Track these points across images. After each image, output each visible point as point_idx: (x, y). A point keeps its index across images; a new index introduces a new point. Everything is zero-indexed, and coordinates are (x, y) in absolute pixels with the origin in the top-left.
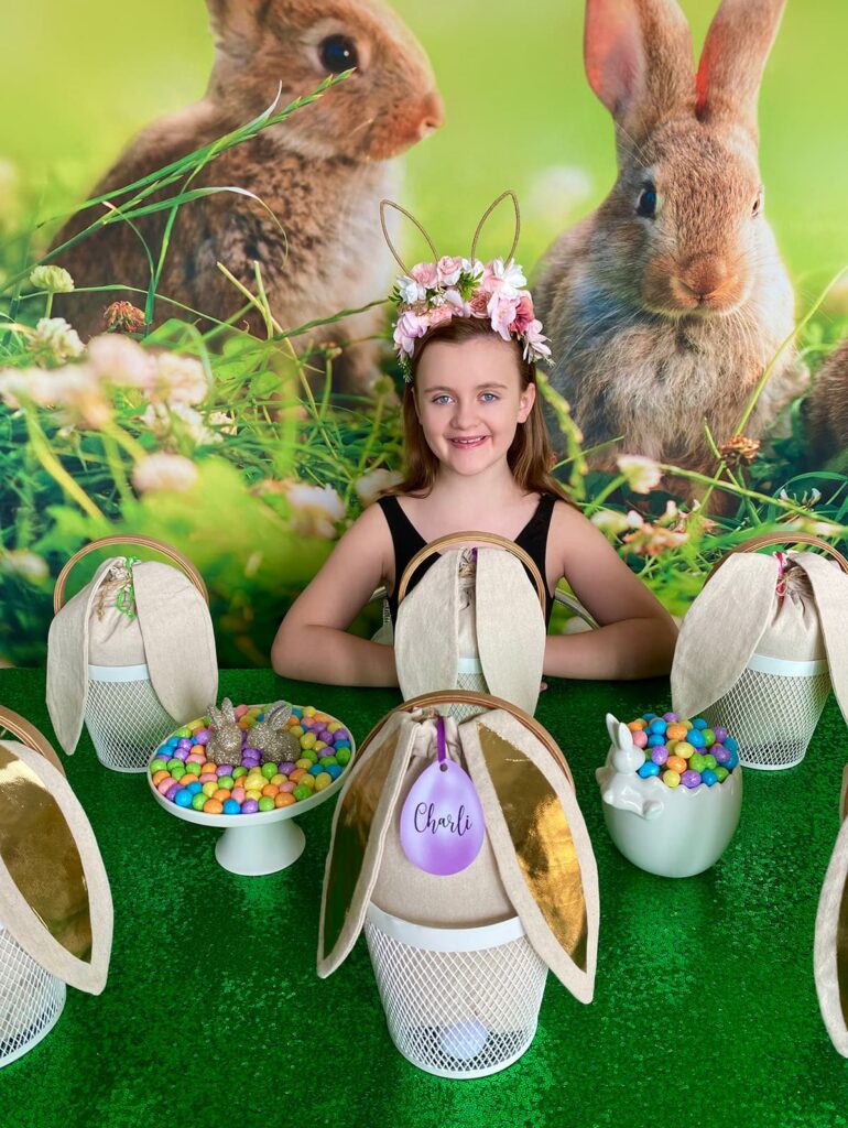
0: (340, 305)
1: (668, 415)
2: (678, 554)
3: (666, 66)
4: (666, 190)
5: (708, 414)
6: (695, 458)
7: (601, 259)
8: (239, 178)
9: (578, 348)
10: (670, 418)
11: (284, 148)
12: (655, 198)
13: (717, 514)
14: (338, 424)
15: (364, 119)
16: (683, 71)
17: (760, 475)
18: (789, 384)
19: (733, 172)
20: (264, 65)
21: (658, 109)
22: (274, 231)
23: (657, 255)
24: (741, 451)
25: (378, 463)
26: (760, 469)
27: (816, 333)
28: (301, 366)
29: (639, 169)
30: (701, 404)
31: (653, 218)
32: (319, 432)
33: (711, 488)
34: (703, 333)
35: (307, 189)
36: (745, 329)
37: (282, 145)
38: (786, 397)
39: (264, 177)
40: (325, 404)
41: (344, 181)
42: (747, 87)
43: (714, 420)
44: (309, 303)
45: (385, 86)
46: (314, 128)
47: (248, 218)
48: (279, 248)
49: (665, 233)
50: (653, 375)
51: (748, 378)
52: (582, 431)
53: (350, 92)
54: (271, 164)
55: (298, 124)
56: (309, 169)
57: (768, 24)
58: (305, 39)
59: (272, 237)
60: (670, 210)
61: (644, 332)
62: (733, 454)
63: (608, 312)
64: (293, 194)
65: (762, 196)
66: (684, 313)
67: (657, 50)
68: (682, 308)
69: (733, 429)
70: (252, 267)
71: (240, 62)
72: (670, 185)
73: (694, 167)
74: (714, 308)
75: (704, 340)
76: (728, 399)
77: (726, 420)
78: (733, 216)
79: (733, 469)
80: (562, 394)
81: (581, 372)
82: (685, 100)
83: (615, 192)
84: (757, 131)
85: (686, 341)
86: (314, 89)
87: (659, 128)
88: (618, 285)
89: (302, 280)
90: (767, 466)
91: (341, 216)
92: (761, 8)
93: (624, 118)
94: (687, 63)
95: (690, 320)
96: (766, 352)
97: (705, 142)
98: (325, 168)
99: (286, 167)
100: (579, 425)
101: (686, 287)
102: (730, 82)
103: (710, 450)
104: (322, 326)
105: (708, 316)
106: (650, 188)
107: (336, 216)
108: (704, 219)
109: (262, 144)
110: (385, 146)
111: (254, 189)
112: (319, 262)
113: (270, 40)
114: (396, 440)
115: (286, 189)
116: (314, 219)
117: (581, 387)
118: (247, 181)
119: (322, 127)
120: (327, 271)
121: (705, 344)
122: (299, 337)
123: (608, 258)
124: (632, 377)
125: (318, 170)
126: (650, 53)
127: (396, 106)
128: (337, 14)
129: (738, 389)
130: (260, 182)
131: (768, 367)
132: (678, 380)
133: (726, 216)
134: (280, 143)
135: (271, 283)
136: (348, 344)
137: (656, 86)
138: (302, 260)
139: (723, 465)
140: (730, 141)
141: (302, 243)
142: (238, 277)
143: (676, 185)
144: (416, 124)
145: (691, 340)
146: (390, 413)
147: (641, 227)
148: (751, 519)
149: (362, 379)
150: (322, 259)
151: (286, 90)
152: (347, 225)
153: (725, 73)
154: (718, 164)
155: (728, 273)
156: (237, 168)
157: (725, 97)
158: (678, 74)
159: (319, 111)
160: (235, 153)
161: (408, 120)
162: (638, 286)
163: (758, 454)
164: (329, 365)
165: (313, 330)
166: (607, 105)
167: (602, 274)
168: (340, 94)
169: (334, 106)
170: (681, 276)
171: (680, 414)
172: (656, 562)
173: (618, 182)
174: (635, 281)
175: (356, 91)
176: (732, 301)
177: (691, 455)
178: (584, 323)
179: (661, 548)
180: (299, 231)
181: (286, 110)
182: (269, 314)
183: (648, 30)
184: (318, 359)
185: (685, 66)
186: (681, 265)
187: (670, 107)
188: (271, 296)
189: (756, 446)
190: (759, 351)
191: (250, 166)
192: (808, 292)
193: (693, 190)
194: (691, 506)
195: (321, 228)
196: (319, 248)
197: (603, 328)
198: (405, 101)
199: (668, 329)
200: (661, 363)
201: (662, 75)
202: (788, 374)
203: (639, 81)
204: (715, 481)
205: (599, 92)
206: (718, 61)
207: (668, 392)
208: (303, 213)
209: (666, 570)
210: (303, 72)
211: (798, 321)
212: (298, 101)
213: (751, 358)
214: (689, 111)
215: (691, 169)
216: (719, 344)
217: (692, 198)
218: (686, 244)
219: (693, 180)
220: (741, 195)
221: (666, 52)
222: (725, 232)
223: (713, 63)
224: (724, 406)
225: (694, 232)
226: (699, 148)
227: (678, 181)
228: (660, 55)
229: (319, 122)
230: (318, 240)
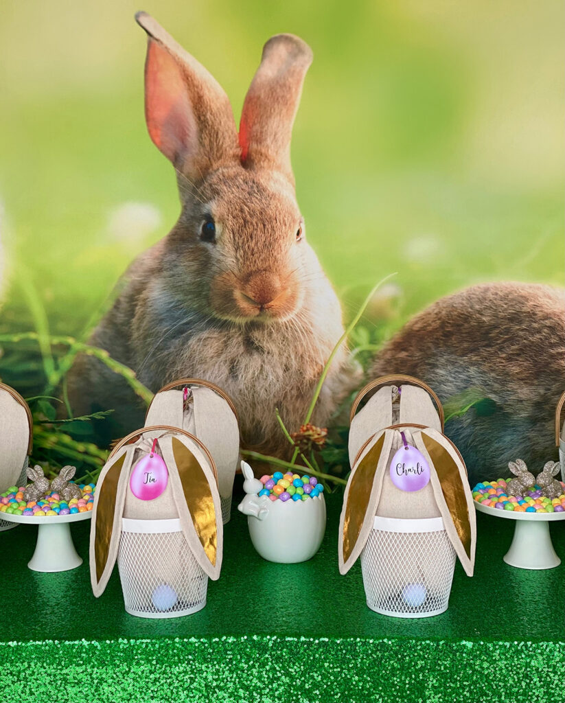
3: (213, 127)
4: (222, 220)
5: (278, 405)
6: (271, 444)
7: (173, 275)
10: (246, 408)
12: (214, 227)
16: (227, 131)
17: (331, 459)
18: (345, 378)
19: (276, 207)
21: (209, 159)
23: (221, 272)
24: (312, 438)
26: (330, 455)
27: (363, 336)
29: (199, 204)
30: (272, 396)
31: (215, 242)
34: (266, 336)
36: (302, 332)
38: (345, 390)
42: (280, 143)
43: (284, 410)
49: (226, 254)
50: (227, 372)
51: (310, 373)
57: (291, 96)
60: (228, 236)
61: (215, 335)
62: (305, 441)
63: (183, 319)
65: (303, 226)
66: (248, 319)
67: (205, 116)
68: (246, 316)
69: (302, 418)
72: (226, 216)
73: (244, 203)
74: (274, 316)
75: (267, 342)
76: (294, 392)
77: (295, 410)
78: (281, 241)
79: (307, 455)
80: (149, 389)
82: (231, 152)
83: (180, 222)
84: (292, 175)
85: (253, 343)
87: (212, 174)
88: (189, 297)
90: (336, 451)
92: (285, 85)
93: (182, 166)
94: (230, 126)
95: (253, 326)
96: (323, 351)
97: (251, 184)
101: (248, 298)
102: (266, 139)
103: (284, 436)
105: (269, 322)
106: (209, 219)
108: (257, 243)
121: (267, 345)
123: (179, 275)
124: (209, 373)
126: (199, 118)
129: (302, 383)
131: (326, 364)
132: (250, 376)
133: (275, 240)
137: (206, 142)
139: (297, 450)
140: (272, 183)
143: (231, 217)
145: (256, 342)
147: (205, 250)
153: (261, 132)
154: (264, 201)
155: (282, 287)
157: (263, 151)
158: (223, 134)
162: (207, 297)
163: (327, 441)
166: (168, 157)
167: (174, 288)
170: (243, 289)
173: (183, 214)
174: (204, 293)
176: (288, 309)
177: (268, 442)
178: (164, 328)
183: (196, 101)
185: (229, 127)
186: (241, 280)
187: (220, 158)
189: (324, 433)
190: (316, 351)
192: (352, 302)
193: (245, 221)
197: (180, 332)
199: (235, 332)
200: (233, 361)
201: (210, 134)
202: (344, 370)
203: (193, 138)
204: (292, 465)
205: (161, 146)
206: (254, 124)
207: (242, 386)
211: (347, 325)
213: (309, 356)
214: (235, 161)
215: (242, 204)
216: (281, 345)
217: (245, 227)
218: (244, 264)
219: (245, 213)
220: (285, 225)
221: (212, 117)
222: (275, 254)
223: (251, 124)
224: (291, 398)
225: (250, 254)
226: (247, 189)
227: (232, 214)
228: (207, 119)
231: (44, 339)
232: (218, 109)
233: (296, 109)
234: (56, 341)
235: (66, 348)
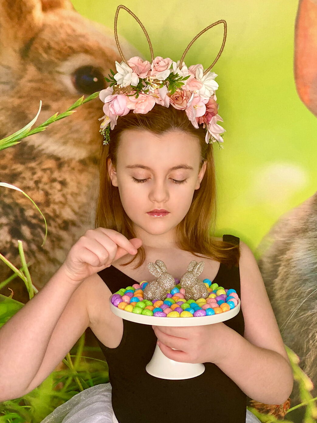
8: (6, 175)
9: (303, 309)
11: (43, 152)
14: (91, 372)
20: (27, 89)
22: (35, 216)
35: (63, 183)
37: (43, 150)
39: (27, 174)
46: (70, 136)
47: (13, 206)
48: (39, 230)
52: (312, 381)
54: (33, 164)
55: (56, 133)
56: (65, 168)
58: (61, 70)
59: (34, 221)
64: (51, 187)
70: (16, 246)
71: (7, 87)
81: (307, 329)
86: (69, 106)
89: (59, 254)
99: (45, 166)
100: (308, 375)
109: (26, 148)
111: (18, 183)
113: (32, 70)
115: (46, 184)
116: (70, 206)
117: (308, 342)
118: (13, 178)
119: (75, 136)
125: (73, 169)
128: (87, 51)
130: (24, 178)
134: (40, 148)
135: (33, 258)
138: (59, 239)
141: (59, 225)
142: (4, 254)
151: (45, 108)
156: (4, 167)
159: (74, 123)
160: (3, 156)
180: (57, 216)
181: (46, 123)
182: (31, 283)
188: (33, 268)
191: (14, 167)
195: (76, 213)
196: (74, 229)
208: (61, 202)
210: (59, 94)
212: (55, 116)
229: (72, 132)
230: (74, 224)
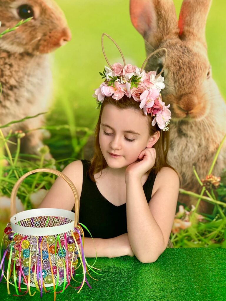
0: (25, 114)
1: (176, 165)
2: (187, 232)
3: (165, 18)
4: (168, 67)
5: (195, 164)
6: (191, 185)
13: (203, 212)
14: (22, 168)
15: (36, 37)
16: (172, 20)
17: (222, 194)
19: (197, 60)
21: (162, 35)
23: (166, 94)
24: (212, 182)
25: (41, 186)
26: (222, 191)
28: (6, 141)
29: (156, 59)
30: (191, 160)
32: (13, 172)
33: (199, 200)
35: (11, 65)
36: (208, 126)
40: (16, 159)
41: (27, 62)
42: (200, 26)
44: (11, 114)
45: (46, 24)
49: (169, 85)
51: (212, 148)
53: (31, 27)
55: (8, 39)
56: (12, 57)
58: (12, 6)
60: (171, 75)
62: (208, 184)
64: (4, 67)
65: (211, 70)
66: (180, 119)
67: (161, 12)
68: (179, 117)
69: (207, 172)
72: (170, 65)
73: (180, 58)
74: (194, 117)
75: (190, 131)
76: (203, 158)
77: (204, 168)
78: (199, 78)
79: (209, 191)
82: (174, 31)
84: (206, 44)
85: (182, 132)
86: (15, 25)
87: (163, 42)
89: (7, 103)
91: (26, 77)
93: (148, 38)
95: (183, 123)
96: (219, 137)
97: (184, 48)
98: (19, 57)
101: (180, 108)
102: (192, 24)
103: (197, 182)
104: (16, 124)
105: (191, 121)
106: (161, 66)
107: (23, 77)
108: (186, 79)
110: (46, 48)
112: (15, 96)
114: (50, 175)
116: (14, 78)
119: (18, 40)
120: (19, 100)
121: (190, 133)
122: (6, 129)
125: (16, 58)
126: (158, 13)
127: (50, 33)
129: (208, 153)
131: (221, 143)
132: (180, 149)
133: (196, 78)
136: (28, 132)
137: (161, 26)
138: (8, 95)
139: (204, 189)
140: (195, 48)
141: (8, 88)
143: (172, 65)
144: (59, 40)
145: (184, 131)
146: (47, 163)
148: (220, 215)
149: (34, 147)
150: (17, 95)
151: (3, 25)
152: (28, 81)
153: (190, 21)
154: (190, 57)
155: (198, 102)
157: (191, 30)
158: (170, 21)
161: (55, 38)
163: (221, 184)
164: (19, 141)
165: (12, 125)
166: (141, 33)
168: (27, 27)
169: (23, 32)
170: (178, 103)
171: (182, 164)
172: (176, 237)
175: (34, 26)
176: (201, 114)
177: (188, 184)
179: (178, 229)
180: (7, 83)
181: (3, 33)
183: (157, 4)
184: (14, 138)
185: (173, 18)
186: (177, 99)
187: (168, 34)
189: (219, 180)
190: (215, 136)
193: (180, 68)
194: (191, 208)
195: (17, 81)
196: (15, 90)
198: (54, 31)
199: (173, 126)
201: (163, 22)
203: (154, 23)
204: (201, 196)
205: (137, 28)
206: (187, 16)
207: (176, 154)
208: (9, 75)
209: (182, 240)
210: (10, 19)
212: (8, 30)
213: (212, 139)
214: (176, 36)
215: (179, 59)
216: (197, 133)
217: (180, 71)
218: (179, 90)
219: (180, 63)
220: (201, 70)
221: (165, 13)
222: (195, 85)
223: (185, 17)
224: (202, 161)
225: (182, 85)
226: (181, 50)
227: (173, 63)
228: (162, 14)
229: (17, 38)
230: (15, 87)
231: (72, 128)
232: (168, 8)
233: (209, 8)
234: (79, 129)
235: (84, 133)
